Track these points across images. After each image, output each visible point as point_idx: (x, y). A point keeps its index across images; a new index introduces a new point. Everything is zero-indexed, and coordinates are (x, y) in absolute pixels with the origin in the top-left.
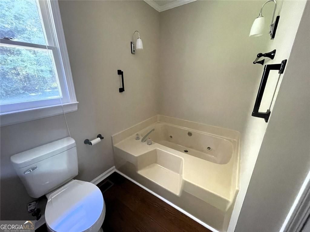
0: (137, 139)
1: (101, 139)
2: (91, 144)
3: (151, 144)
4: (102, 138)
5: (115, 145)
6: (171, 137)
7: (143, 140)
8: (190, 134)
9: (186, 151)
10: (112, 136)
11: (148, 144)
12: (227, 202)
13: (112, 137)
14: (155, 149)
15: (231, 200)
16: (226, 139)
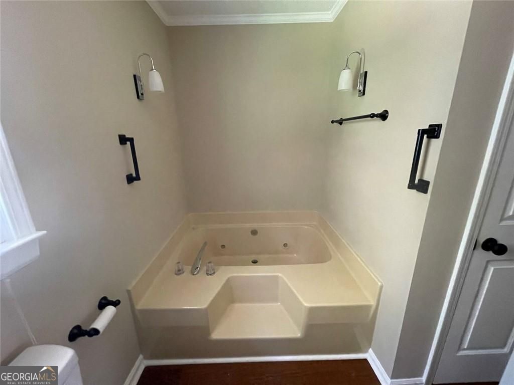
0: (179, 273)
1: (115, 307)
2: (96, 332)
3: (214, 273)
4: (116, 304)
5: (139, 306)
6: (223, 246)
7: (194, 270)
8: (254, 232)
9: (255, 262)
10: (130, 288)
11: (207, 273)
12: (368, 307)
13: (128, 292)
14: (227, 278)
15: (373, 303)
16: (307, 225)
